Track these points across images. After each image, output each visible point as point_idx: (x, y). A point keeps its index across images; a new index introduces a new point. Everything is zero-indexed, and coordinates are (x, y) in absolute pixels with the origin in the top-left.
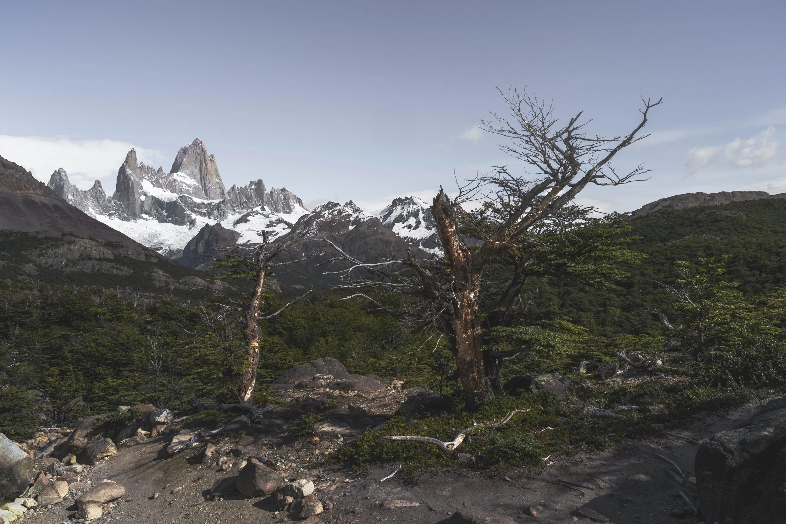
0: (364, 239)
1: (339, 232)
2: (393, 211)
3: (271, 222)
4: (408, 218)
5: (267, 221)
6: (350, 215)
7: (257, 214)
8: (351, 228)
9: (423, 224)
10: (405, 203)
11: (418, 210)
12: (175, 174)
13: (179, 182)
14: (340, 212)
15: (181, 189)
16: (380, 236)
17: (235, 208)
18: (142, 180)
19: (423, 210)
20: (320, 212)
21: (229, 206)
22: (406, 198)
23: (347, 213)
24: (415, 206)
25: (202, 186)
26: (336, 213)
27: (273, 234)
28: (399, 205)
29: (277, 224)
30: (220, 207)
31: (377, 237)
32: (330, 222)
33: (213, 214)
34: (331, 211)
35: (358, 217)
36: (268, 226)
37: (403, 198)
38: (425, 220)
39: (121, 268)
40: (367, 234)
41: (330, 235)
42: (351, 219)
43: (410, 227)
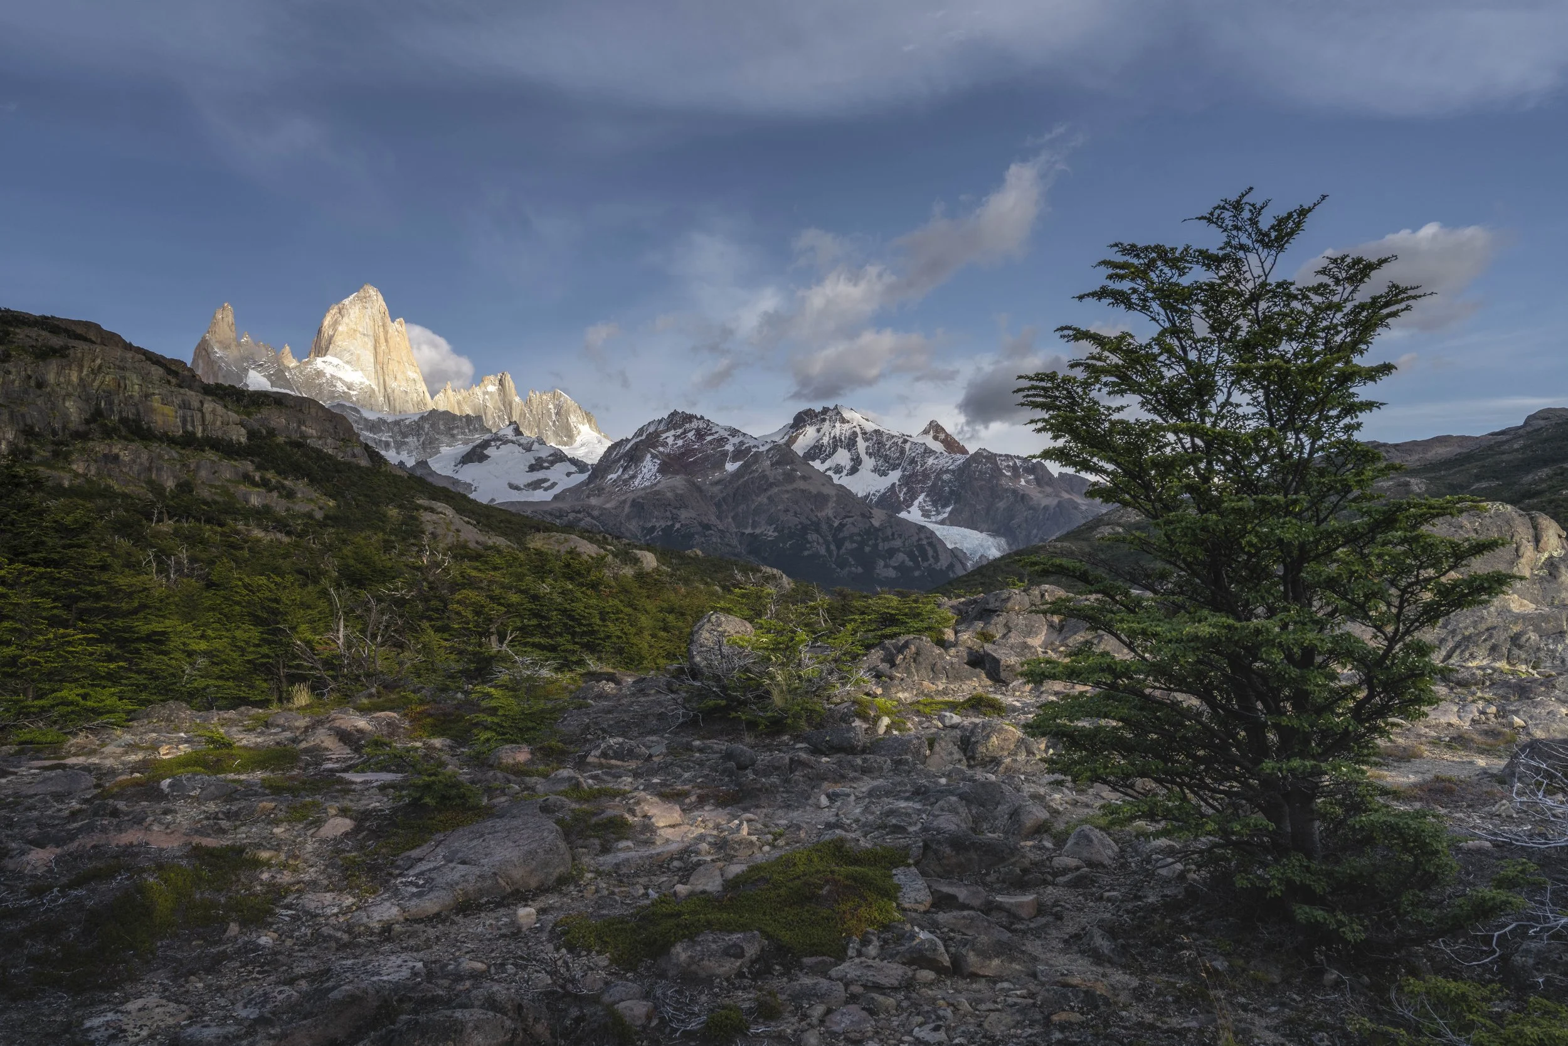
0: (766, 490)
1: (705, 476)
2: (797, 437)
3: (539, 460)
4: (835, 451)
5: (530, 459)
6: (722, 441)
7: (506, 442)
8: (731, 467)
9: (868, 463)
10: (824, 420)
11: (855, 434)
12: (319, 360)
13: (328, 376)
14: (700, 435)
15: (333, 392)
16: (801, 485)
17: (455, 432)
18: (245, 371)
19: (865, 433)
20: (657, 434)
21: (442, 427)
22: (826, 410)
23: (716, 436)
24: (846, 426)
26: (691, 435)
27: (546, 485)
28: (811, 424)
29: (552, 463)
30: (423, 428)
31: (795, 486)
32: (683, 454)
33: (405, 443)
34: (680, 431)
35: (742, 443)
36: (532, 468)
37: (818, 409)
38: (870, 455)
39: (283, 487)
40: (771, 480)
41: (688, 481)
42: (727, 448)
43: (838, 470)
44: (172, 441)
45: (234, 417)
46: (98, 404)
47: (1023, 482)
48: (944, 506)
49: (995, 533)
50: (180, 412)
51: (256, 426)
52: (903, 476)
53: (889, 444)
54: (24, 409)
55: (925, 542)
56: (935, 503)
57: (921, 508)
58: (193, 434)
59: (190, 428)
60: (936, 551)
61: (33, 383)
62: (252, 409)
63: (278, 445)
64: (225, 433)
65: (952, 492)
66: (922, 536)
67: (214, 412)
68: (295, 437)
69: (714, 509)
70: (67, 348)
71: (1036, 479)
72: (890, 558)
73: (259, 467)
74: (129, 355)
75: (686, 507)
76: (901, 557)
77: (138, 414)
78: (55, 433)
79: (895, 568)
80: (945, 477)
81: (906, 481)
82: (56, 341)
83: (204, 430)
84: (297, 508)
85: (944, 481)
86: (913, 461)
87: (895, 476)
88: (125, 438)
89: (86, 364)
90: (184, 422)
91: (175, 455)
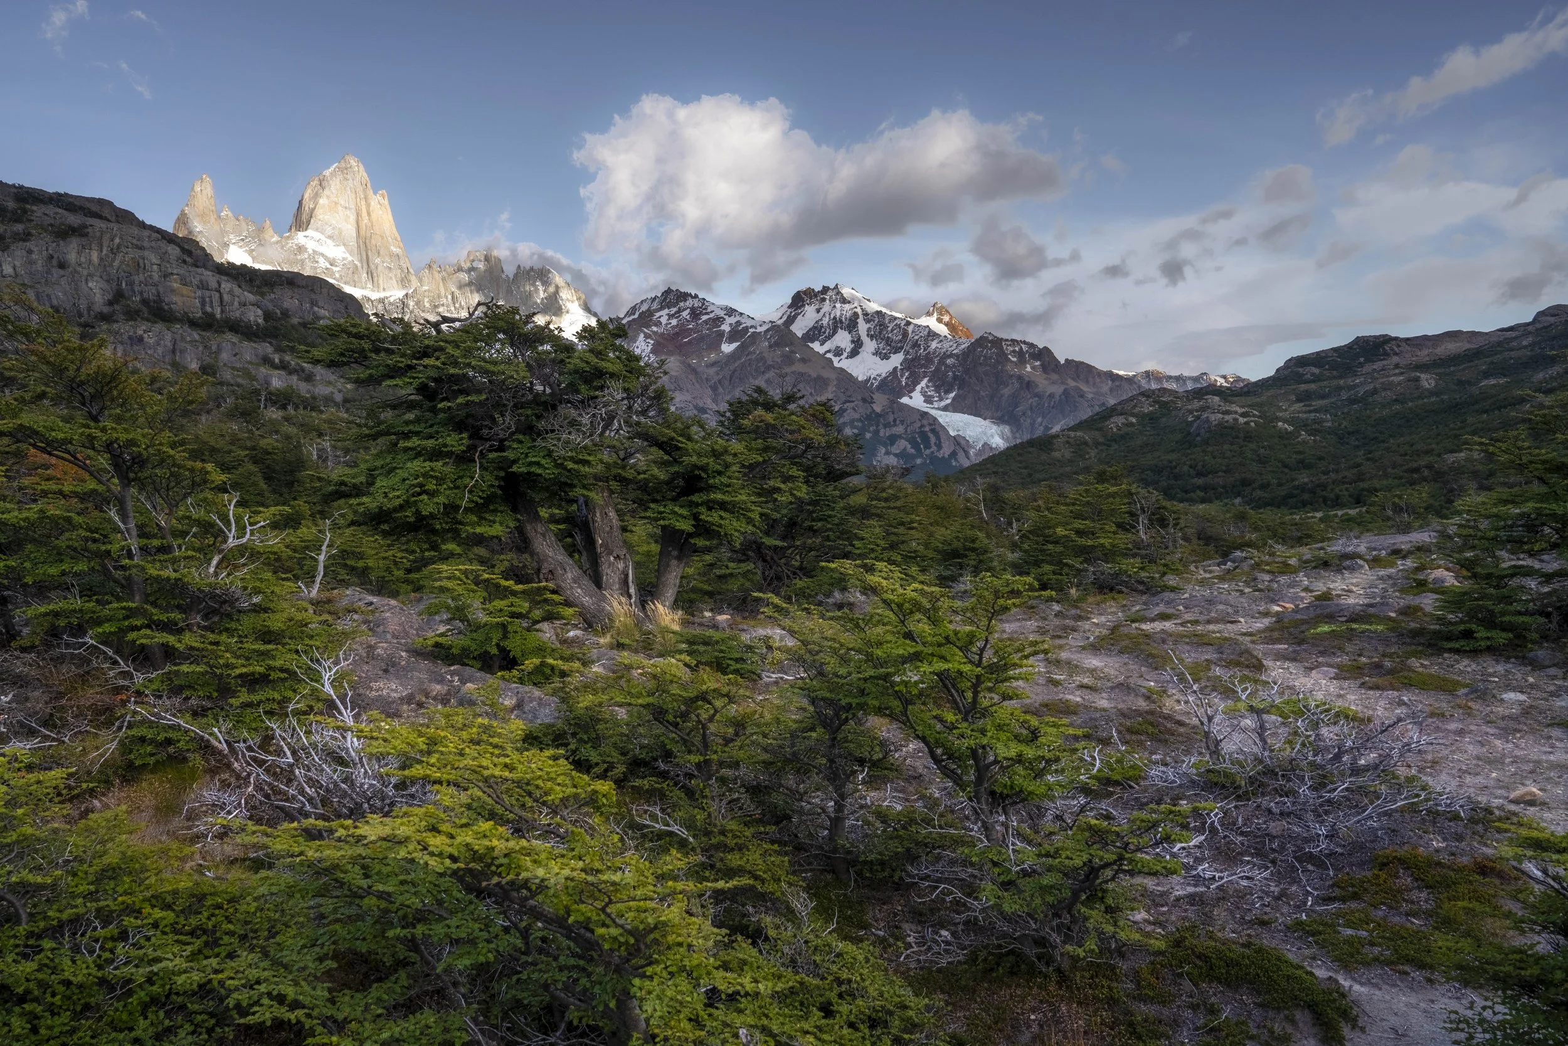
0: (763, 373)
1: (700, 357)
2: (795, 317)
4: (835, 332)
6: (718, 320)
8: (727, 348)
9: (870, 345)
10: (824, 300)
11: (856, 315)
12: (301, 234)
13: (310, 251)
14: (695, 314)
15: (315, 267)
16: (799, 367)
17: (441, 310)
18: (226, 245)
19: (866, 314)
20: (650, 313)
21: (427, 305)
22: (826, 289)
23: (712, 315)
24: (847, 307)
25: (361, 261)
26: (685, 314)
28: (810, 304)
30: (408, 306)
31: (794, 368)
32: (677, 334)
34: (674, 310)
35: (738, 323)
37: (818, 288)
38: (872, 337)
39: (303, 370)
40: (770, 362)
41: (683, 363)
42: (723, 327)
43: (838, 352)
44: (193, 324)
45: (251, 297)
46: (119, 285)
47: (1029, 369)
48: (947, 392)
49: (999, 420)
50: (199, 293)
51: (270, 307)
52: (905, 360)
53: (891, 326)
54: (48, 290)
55: (927, 429)
56: (937, 389)
57: (923, 393)
58: (212, 315)
59: (209, 309)
60: (938, 438)
61: (55, 262)
62: (265, 289)
63: (293, 326)
64: (243, 314)
65: (955, 377)
66: (925, 422)
67: (231, 292)
68: (309, 318)
69: (710, 392)
70: (86, 227)
71: (1043, 365)
72: (892, 444)
73: (279, 349)
74: (146, 233)
75: (681, 390)
76: (903, 444)
77: (158, 295)
78: (80, 315)
79: (896, 455)
80: (949, 361)
81: (908, 365)
82: (74, 219)
83: (222, 312)
84: (317, 391)
85: (947, 366)
86: (916, 345)
87: (896, 360)
88: (148, 320)
89: (106, 243)
90: (203, 304)
91: (197, 337)
